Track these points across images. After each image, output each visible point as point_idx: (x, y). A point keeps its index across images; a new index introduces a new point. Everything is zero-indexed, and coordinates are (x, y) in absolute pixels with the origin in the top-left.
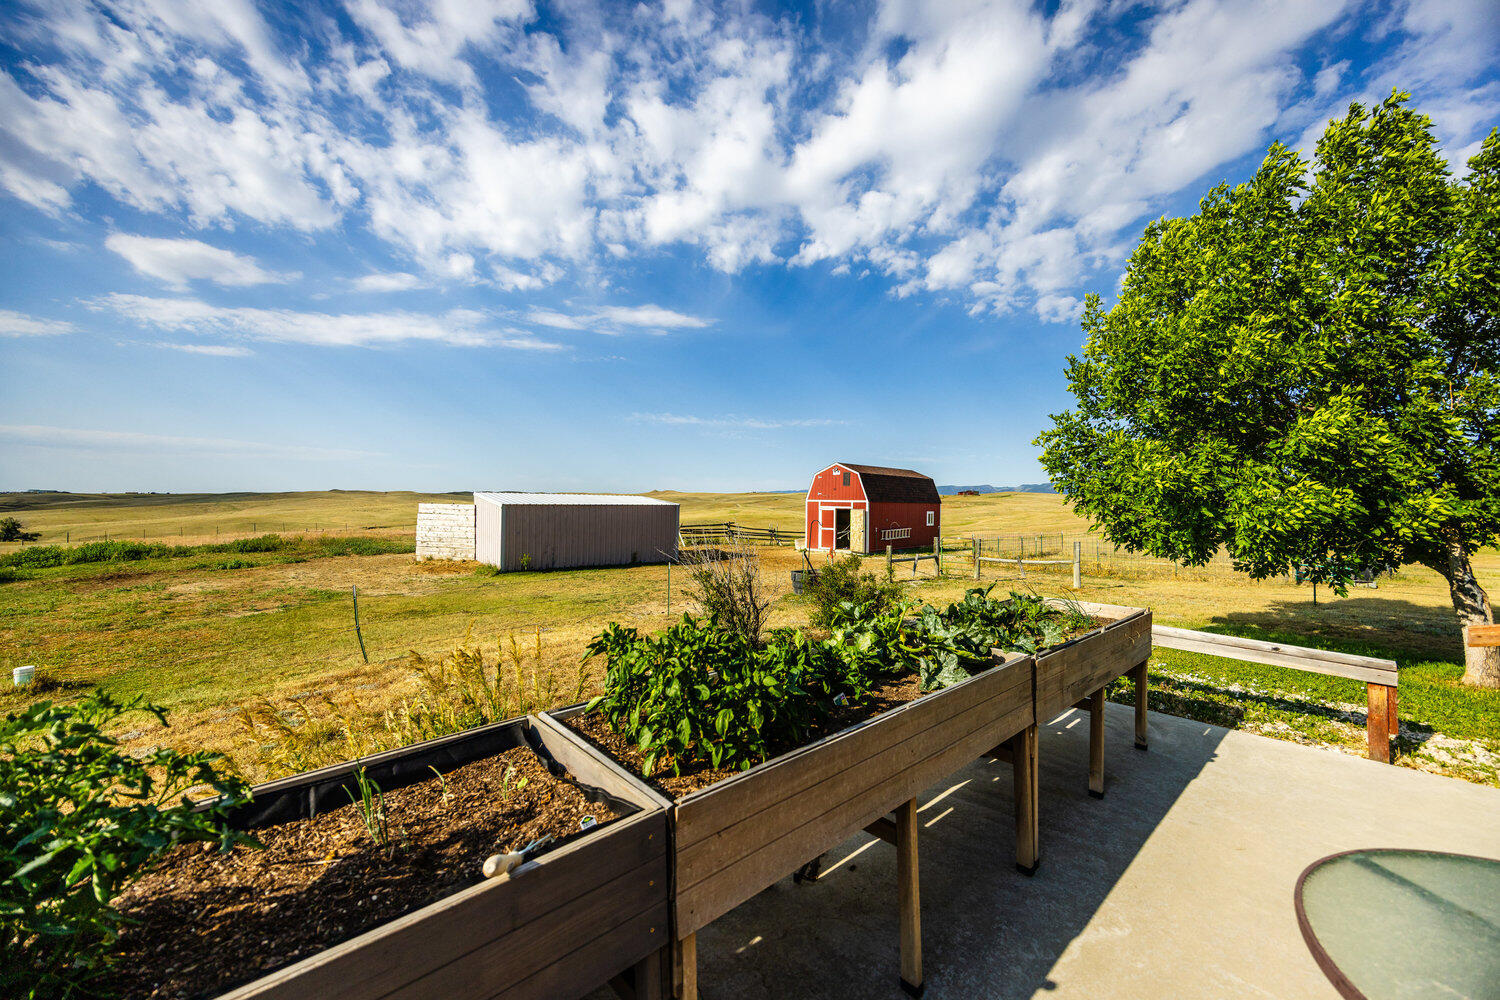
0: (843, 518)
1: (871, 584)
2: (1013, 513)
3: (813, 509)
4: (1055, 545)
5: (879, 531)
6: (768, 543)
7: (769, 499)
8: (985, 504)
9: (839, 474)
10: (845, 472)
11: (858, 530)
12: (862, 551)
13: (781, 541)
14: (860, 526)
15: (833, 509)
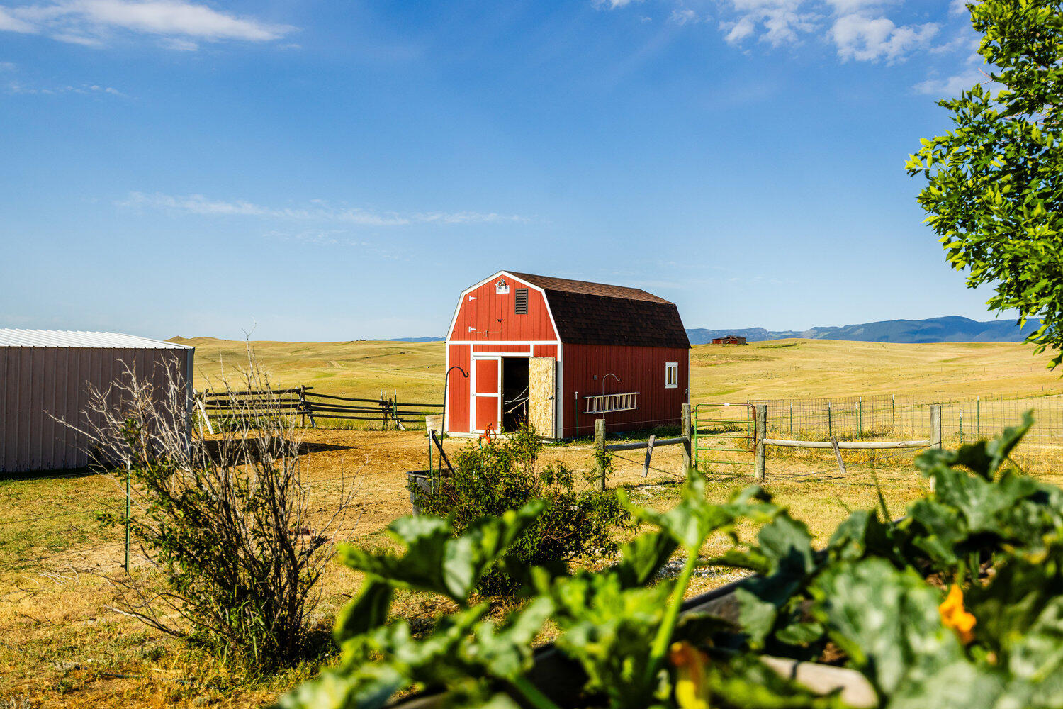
0: (516, 374)
1: (564, 491)
2: (800, 374)
3: (460, 356)
4: (883, 419)
5: (582, 398)
6: (376, 424)
7: (389, 354)
8: (755, 358)
9: (508, 292)
10: (519, 288)
11: (542, 395)
12: (551, 436)
13: (402, 421)
14: (547, 390)
15: (497, 357)
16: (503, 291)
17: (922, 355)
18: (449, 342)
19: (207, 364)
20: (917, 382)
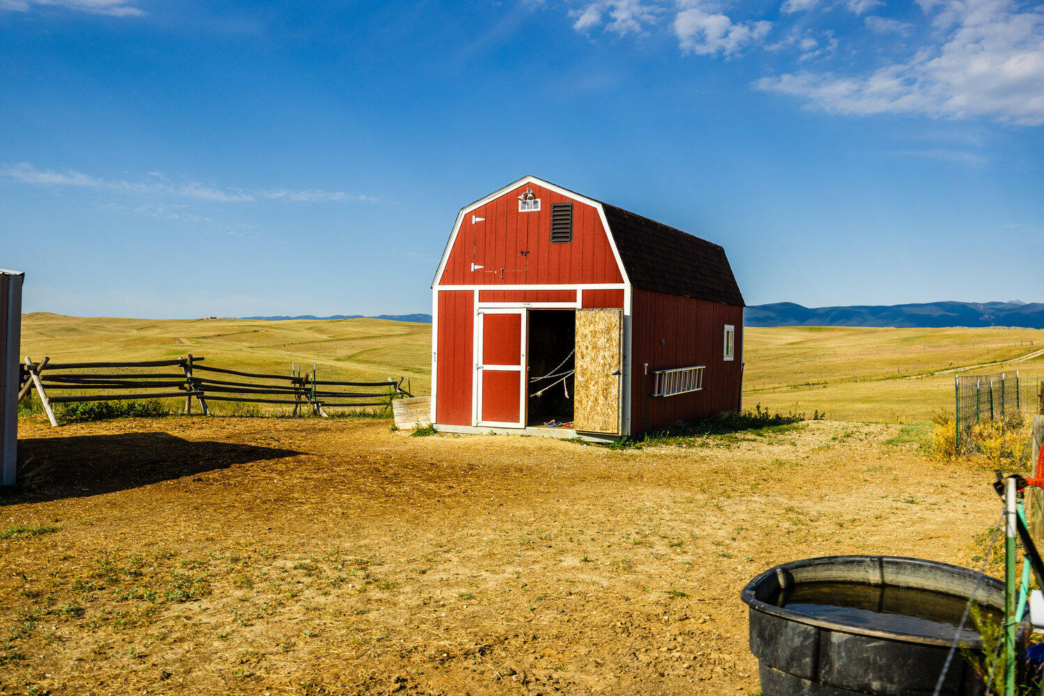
0: (552, 337)
3: (456, 308)
5: (651, 373)
7: (242, 332)
9: (539, 209)
10: (558, 202)
11: (600, 369)
12: (616, 432)
13: (324, 404)
14: (609, 360)
15: (520, 309)
16: (532, 207)
17: (769, 339)
18: (438, 288)
19: (46, 341)
20: (773, 363)
